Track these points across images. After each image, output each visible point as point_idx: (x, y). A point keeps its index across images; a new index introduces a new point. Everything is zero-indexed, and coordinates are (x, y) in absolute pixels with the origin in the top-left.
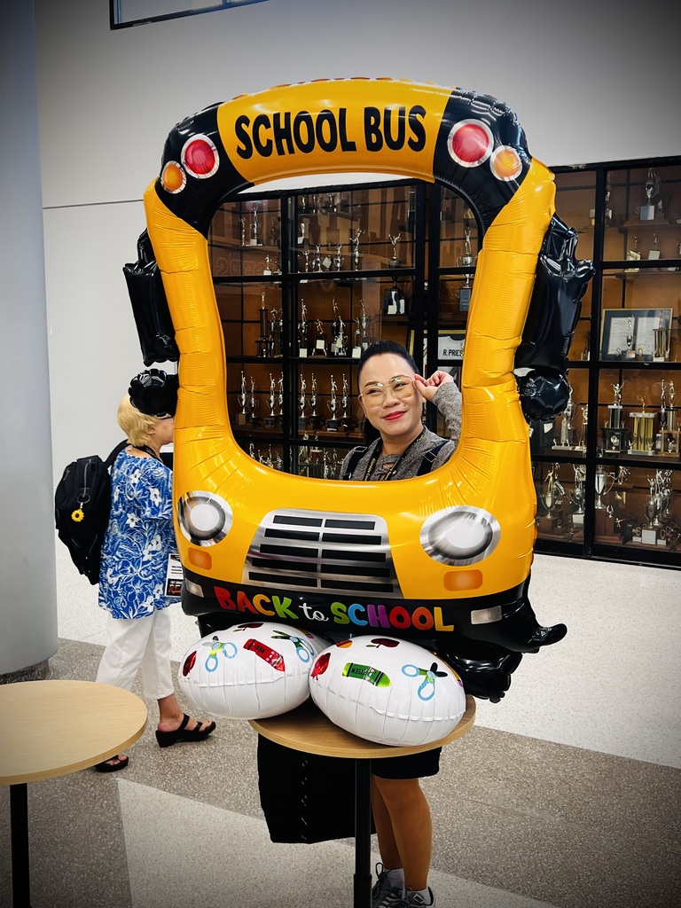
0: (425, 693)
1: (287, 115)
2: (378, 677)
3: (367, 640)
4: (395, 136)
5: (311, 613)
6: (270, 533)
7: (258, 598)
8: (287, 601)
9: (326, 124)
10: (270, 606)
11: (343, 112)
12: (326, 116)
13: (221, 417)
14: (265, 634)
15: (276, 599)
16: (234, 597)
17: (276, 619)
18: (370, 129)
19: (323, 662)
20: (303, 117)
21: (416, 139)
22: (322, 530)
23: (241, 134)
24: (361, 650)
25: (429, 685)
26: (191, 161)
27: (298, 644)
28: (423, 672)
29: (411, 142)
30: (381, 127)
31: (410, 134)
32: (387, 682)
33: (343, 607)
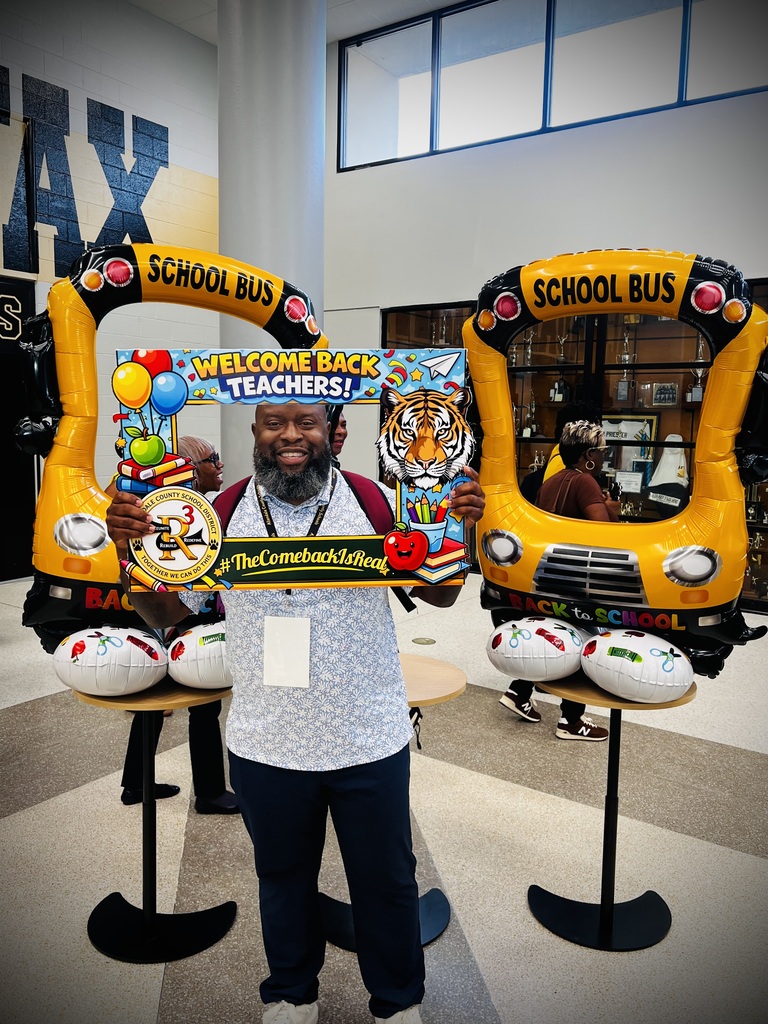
0: (668, 666)
1: (573, 279)
2: (634, 657)
3: (623, 632)
4: (652, 292)
5: (580, 614)
6: (551, 559)
7: (541, 604)
8: (563, 606)
9: (601, 285)
10: (550, 608)
11: (613, 277)
12: (601, 279)
13: (511, 478)
14: (549, 625)
15: (555, 604)
16: (524, 601)
17: (554, 616)
18: (633, 288)
19: (591, 647)
20: (585, 280)
21: (667, 295)
22: (589, 558)
23: (538, 291)
24: (619, 638)
25: (670, 663)
26: (500, 308)
27: (572, 634)
28: (665, 654)
29: (663, 297)
30: (642, 288)
31: (663, 291)
32: (640, 659)
33: (604, 612)
